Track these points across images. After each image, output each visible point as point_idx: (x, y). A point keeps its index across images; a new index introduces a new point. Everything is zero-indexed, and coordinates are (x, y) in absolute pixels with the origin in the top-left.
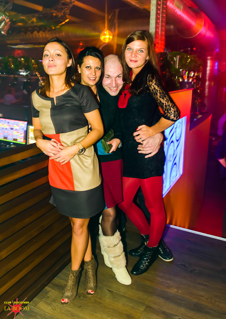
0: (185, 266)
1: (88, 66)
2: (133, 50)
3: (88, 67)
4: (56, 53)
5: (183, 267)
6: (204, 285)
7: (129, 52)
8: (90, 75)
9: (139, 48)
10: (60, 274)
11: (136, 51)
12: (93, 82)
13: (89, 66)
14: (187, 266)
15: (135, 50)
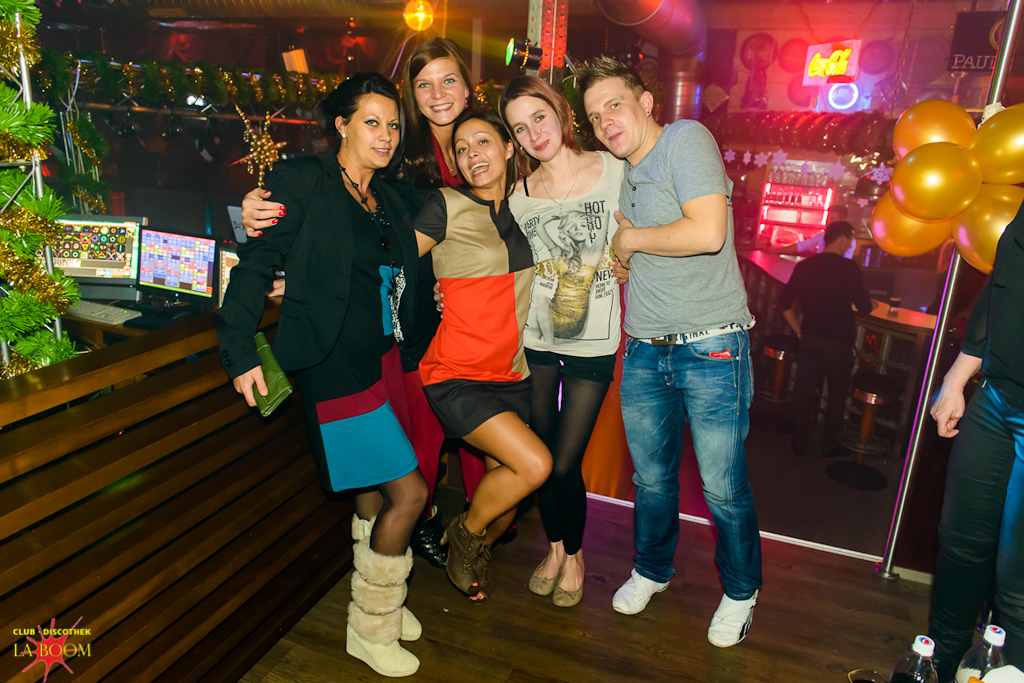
0: (603, 581)
1: (371, 117)
2: (432, 84)
3: (370, 121)
4: (478, 138)
5: (599, 582)
6: (644, 619)
7: (425, 92)
8: (377, 141)
9: (442, 75)
10: (314, 608)
11: (440, 84)
12: (383, 158)
13: (375, 118)
14: (608, 579)
15: (436, 83)
